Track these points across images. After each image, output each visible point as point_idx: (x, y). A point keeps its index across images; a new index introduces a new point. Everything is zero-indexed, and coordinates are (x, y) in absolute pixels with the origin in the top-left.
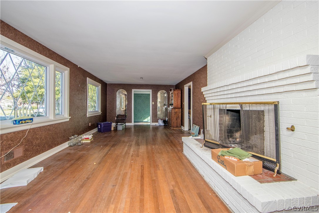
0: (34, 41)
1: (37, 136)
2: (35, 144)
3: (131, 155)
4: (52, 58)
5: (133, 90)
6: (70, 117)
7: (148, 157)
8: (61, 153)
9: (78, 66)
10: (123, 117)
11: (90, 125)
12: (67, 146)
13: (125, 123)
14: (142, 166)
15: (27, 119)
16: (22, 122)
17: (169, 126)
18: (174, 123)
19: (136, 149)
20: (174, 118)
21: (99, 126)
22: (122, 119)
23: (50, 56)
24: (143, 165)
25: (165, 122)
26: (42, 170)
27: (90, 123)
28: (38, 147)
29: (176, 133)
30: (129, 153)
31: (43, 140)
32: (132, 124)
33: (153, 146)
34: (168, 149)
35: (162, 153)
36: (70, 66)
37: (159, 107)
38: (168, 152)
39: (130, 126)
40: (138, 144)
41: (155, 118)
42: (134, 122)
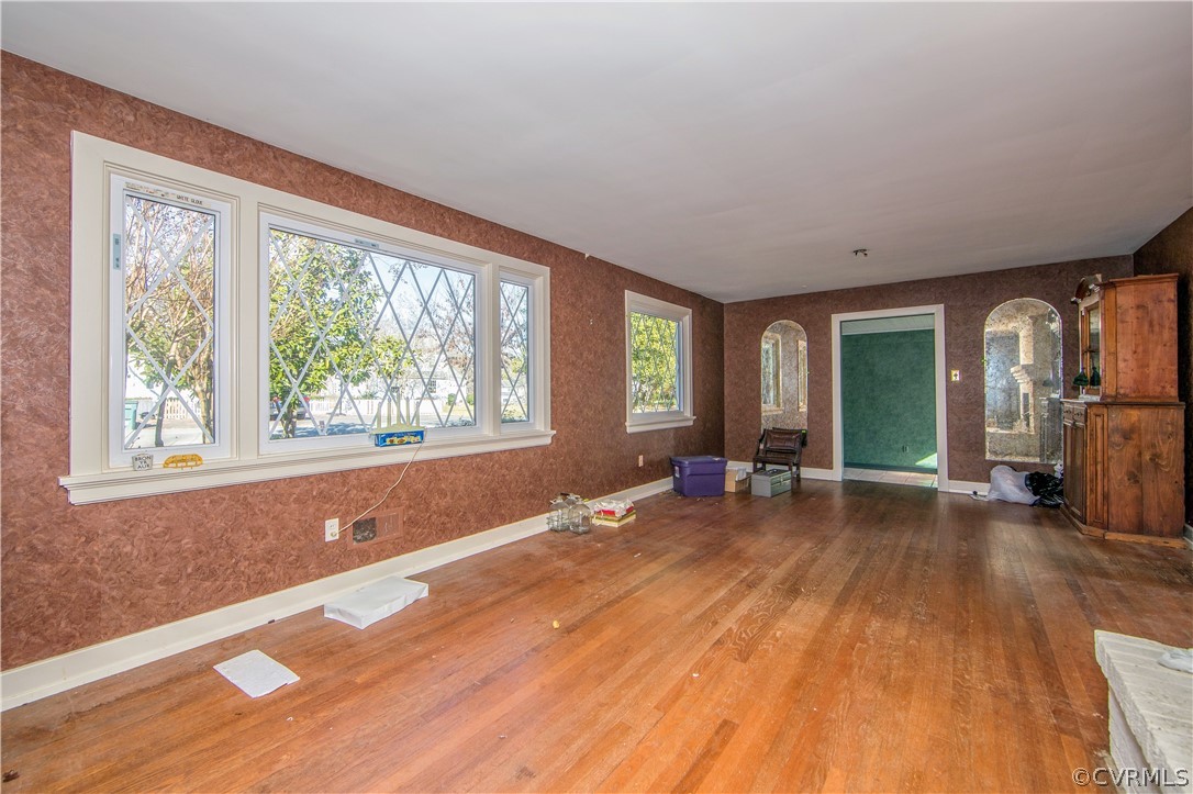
0: (431, 203)
1: (443, 486)
2: (435, 508)
3: (717, 637)
4: (488, 243)
5: (836, 319)
6: (555, 432)
7: (798, 683)
8: (514, 547)
9: (587, 256)
10: (789, 440)
11: (641, 464)
12: (546, 528)
13: (798, 466)
14: (725, 722)
15: (406, 434)
16: (392, 441)
17: (1073, 514)
18: (1113, 498)
19: (768, 608)
20: (1105, 471)
21: (677, 468)
22: (788, 447)
23: (479, 239)
24: (736, 721)
25: (1039, 482)
26: (425, 594)
27: (641, 458)
28: (444, 518)
29: (1112, 569)
30: (715, 623)
31: (461, 498)
32: (836, 473)
33: (876, 624)
34: (975, 677)
35: (906, 689)
36: (553, 260)
37: (1026, 396)
38: (960, 701)
39: (820, 484)
40: (793, 588)
41: (969, 456)
42: (847, 464)
